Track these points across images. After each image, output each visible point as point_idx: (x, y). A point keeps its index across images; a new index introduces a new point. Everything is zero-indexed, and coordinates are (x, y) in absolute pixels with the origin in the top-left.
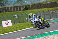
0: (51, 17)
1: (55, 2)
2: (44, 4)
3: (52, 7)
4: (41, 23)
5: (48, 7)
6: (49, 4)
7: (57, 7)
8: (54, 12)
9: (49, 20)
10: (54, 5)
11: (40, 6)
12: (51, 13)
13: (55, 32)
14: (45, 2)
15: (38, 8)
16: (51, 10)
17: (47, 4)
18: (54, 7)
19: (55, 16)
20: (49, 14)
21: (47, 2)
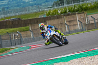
0: (11, 43)
1: (19, 19)
3: (13, 28)
5: (6, 27)
7: (22, 27)
8: (17, 35)
9: (10, 49)
10: (17, 23)
12: (11, 36)
14: (2, 18)
16: (12, 32)
17: (6, 22)
18: (18, 27)
19: (20, 42)
20: (8, 39)
21: (5, 18)
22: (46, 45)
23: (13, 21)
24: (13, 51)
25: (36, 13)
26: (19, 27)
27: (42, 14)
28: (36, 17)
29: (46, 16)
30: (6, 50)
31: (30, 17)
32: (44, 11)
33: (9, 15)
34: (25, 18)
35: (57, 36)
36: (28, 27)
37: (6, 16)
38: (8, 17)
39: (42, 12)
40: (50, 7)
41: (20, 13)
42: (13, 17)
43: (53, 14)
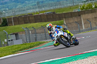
0: (46, 37)
1: (54, 13)
2: (35, 16)
3: (48, 21)
4: (67, 38)
5: (41, 21)
6: (43, 15)
7: (56, 20)
10: (51, 17)
11: (28, 19)
12: (46, 30)
13: (53, 61)
14: (36, 12)
15: (25, 23)
17: (41, 16)
21: (40, 12)
22: (55, 46)
23: (48, 15)
24: (47, 44)
25: (70, 8)
26: (53, 21)
27: (76, 8)
28: (70, 11)
29: (80, 10)
30: (40, 44)
31: (64, 11)
32: (78, 5)
33: (43, 9)
34: (59, 12)
35: (65, 37)
36: (62, 21)
37: (40, 10)
38: (43, 11)
39: (77, 7)
40: (84, 2)
41: (54, 7)
42: (48, 11)
43: (87, 8)
